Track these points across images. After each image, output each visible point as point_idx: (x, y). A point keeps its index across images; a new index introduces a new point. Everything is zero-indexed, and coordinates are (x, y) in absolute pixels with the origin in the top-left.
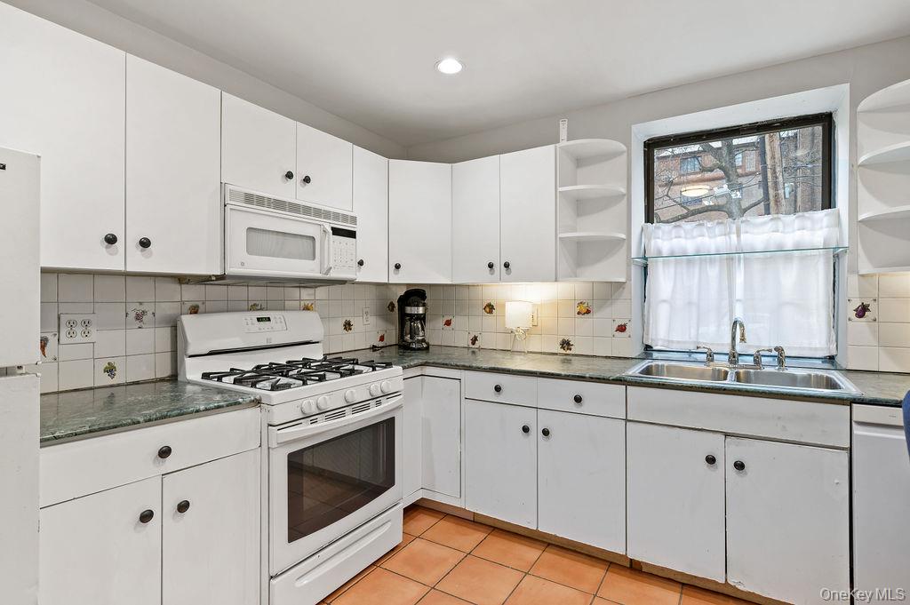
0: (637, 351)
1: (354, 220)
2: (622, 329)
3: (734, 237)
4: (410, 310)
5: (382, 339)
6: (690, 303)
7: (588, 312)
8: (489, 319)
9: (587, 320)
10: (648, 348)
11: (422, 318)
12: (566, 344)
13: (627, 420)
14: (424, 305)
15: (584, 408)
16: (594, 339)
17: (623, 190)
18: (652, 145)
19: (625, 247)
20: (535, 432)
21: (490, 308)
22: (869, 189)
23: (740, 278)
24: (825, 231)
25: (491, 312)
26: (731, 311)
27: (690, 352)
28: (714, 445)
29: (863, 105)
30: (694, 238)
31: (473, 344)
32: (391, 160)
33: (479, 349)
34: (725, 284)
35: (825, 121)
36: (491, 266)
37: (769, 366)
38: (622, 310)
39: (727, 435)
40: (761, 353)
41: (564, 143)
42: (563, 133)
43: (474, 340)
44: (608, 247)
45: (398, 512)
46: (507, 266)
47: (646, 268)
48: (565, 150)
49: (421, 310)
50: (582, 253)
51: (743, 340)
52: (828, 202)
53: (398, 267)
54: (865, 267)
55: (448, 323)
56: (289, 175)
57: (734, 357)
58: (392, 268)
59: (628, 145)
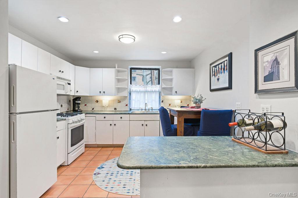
0: (129, 110)
1: (70, 81)
2: (127, 105)
3: (145, 88)
4: (77, 102)
5: (68, 110)
6: (138, 100)
7: (120, 102)
8: (97, 104)
9: (120, 104)
10: (131, 109)
11: (79, 104)
12: (115, 109)
13: (130, 120)
14: (81, 101)
15: (122, 119)
16: (121, 107)
17: (127, 79)
18: (131, 69)
19: (127, 90)
20: (113, 125)
21: (97, 101)
22: (163, 83)
23: (146, 96)
24: (158, 88)
25: (97, 102)
26: (145, 102)
27: (138, 110)
28: (143, 122)
29: (163, 70)
30: (139, 88)
31: (93, 110)
32: (76, 66)
33: (94, 111)
34: (144, 97)
35: (159, 69)
36: (100, 92)
37: (150, 111)
38: (126, 102)
39: (145, 121)
40: (150, 109)
41: (116, 68)
42: (116, 67)
43: (93, 109)
44: (124, 89)
45: (84, 145)
46: (104, 92)
47: (130, 93)
48: (117, 70)
49: (80, 102)
50: (119, 90)
51: (147, 106)
52: (159, 84)
53: (77, 91)
54: (163, 95)
55: (86, 105)
56: (60, 71)
57: (145, 110)
58: (76, 92)
59: (128, 70)
